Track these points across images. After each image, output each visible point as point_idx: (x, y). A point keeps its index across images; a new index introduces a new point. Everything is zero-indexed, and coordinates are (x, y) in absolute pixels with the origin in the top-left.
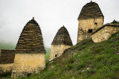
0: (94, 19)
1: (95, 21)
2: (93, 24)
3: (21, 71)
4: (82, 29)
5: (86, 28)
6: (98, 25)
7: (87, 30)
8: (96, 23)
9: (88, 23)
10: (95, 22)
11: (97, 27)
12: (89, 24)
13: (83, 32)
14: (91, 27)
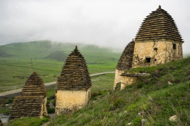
0: (154, 42)
1: (154, 44)
2: (153, 50)
3: (63, 107)
4: (138, 57)
5: (142, 56)
6: (158, 51)
7: (144, 58)
8: (156, 49)
9: (146, 48)
10: (155, 46)
11: (156, 54)
12: (148, 49)
13: (139, 60)
14: (149, 54)
